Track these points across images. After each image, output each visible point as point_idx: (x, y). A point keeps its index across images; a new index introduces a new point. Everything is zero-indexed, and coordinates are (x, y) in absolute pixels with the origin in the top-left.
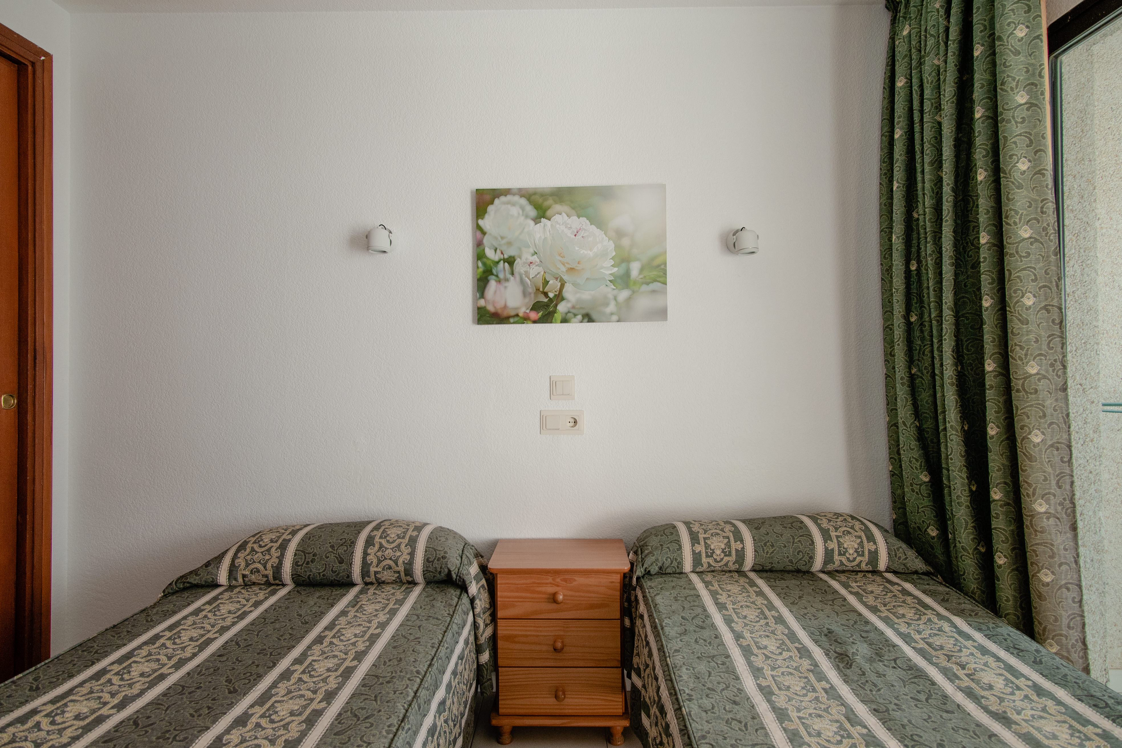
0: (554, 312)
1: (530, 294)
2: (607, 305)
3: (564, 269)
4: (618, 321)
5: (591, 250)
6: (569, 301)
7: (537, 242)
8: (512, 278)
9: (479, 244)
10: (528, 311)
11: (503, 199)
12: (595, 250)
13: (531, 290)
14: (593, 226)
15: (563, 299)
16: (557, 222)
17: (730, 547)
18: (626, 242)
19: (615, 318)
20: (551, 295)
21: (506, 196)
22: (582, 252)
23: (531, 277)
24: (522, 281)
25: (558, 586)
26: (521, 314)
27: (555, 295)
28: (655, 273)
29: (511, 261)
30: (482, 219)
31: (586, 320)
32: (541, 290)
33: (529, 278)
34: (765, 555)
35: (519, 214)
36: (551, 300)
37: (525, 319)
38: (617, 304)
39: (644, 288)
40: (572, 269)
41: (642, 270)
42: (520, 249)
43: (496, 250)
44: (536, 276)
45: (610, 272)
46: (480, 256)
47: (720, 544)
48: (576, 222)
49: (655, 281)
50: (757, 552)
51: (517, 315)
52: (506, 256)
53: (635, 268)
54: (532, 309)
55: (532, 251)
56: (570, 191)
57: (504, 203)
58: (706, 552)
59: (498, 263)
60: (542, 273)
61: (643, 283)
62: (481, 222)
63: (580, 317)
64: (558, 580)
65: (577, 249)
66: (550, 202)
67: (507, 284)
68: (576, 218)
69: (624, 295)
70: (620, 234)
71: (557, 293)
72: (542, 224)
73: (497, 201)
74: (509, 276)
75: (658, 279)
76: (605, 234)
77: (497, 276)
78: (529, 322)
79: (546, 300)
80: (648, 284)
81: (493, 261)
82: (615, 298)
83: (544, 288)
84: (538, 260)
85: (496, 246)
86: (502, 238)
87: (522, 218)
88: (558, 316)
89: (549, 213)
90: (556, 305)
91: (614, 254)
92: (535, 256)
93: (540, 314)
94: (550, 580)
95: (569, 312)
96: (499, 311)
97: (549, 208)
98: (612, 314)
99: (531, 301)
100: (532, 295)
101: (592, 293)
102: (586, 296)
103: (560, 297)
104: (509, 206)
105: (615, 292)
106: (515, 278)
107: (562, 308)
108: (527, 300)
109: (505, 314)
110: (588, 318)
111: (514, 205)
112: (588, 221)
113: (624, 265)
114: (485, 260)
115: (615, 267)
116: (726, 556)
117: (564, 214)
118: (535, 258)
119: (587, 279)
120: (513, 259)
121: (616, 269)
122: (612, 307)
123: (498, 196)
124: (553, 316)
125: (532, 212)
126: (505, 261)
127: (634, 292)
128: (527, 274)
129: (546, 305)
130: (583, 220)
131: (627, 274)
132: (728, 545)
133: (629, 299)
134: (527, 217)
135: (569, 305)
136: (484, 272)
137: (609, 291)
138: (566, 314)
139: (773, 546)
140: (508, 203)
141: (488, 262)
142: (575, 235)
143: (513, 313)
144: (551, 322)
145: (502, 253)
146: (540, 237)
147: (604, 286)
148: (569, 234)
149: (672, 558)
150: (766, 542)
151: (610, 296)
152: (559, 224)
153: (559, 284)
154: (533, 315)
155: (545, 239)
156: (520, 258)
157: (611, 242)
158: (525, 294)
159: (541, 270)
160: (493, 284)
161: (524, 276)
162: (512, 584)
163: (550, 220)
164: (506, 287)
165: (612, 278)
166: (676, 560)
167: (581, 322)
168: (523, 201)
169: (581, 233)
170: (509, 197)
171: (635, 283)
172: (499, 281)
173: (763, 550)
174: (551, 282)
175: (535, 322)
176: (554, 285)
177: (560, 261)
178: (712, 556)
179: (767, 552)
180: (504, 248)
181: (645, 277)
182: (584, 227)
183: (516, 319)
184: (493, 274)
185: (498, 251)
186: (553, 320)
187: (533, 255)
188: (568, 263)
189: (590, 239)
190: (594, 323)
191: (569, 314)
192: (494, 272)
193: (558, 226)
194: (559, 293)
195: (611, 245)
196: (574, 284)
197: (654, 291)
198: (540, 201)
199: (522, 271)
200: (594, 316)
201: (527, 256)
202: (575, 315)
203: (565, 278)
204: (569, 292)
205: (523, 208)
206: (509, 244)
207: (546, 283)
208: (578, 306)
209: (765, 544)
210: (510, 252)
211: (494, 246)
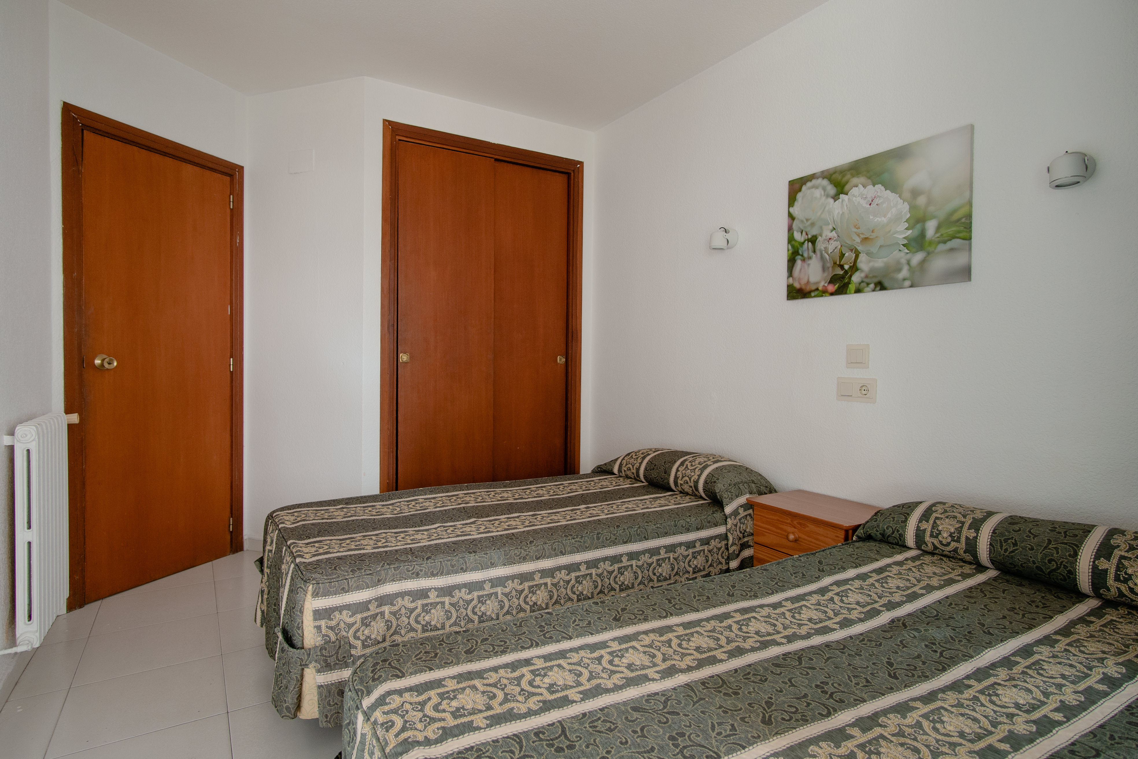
0: (849, 283)
1: (829, 268)
2: (899, 270)
3: (858, 240)
4: (912, 286)
5: (885, 216)
6: (862, 271)
7: (835, 218)
8: (814, 255)
9: (790, 229)
10: (826, 285)
11: (809, 184)
12: (889, 215)
13: (829, 265)
14: (888, 192)
15: (857, 269)
16: (854, 196)
17: (960, 532)
18: (921, 201)
19: (907, 283)
20: (846, 267)
21: (811, 181)
22: (876, 220)
23: (829, 253)
24: (822, 258)
25: (795, 528)
26: (820, 288)
27: (850, 267)
28: (954, 229)
29: (813, 240)
30: (792, 207)
31: (878, 288)
32: (838, 263)
33: (828, 254)
34: (1002, 552)
35: (821, 195)
36: (846, 272)
37: (823, 293)
38: (911, 269)
39: (941, 247)
40: (866, 239)
41: (938, 228)
42: (821, 227)
43: (802, 233)
44: (834, 250)
45: (904, 236)
46: (791, 239)
47: (949, 527)
48: (871, 191)
49: (953, 237)
50: (993, 547)
51: (817, 289)
52: (810, 236)
53: (931, 227)
54: (830, 282)
55: (831, 227)
56: (867, 161)
57: (809, 188)
58: (932, 532)
59: (803, 243)
60: (839, 247)
61: (939, 242)
62: (791, 210)
63: (872, 286)
64: (795, 522)
65: (871, 217)
66: (848, 176)
67: (810, 262)
68: (871, 186)
69: (919, 257)
70: (915, 193)
71: (852, 265)
72: (840, 200)
73: (804, 188)
74: (811, 254)
75: (957, 236)
76: (900, 197)
77: (802, 256)
78: (827, 294)
79: (841, 272)
80: (945, 242)
81: (799, 242)
82: (908, 263)
83: (841, 259)
84: (836, 235)
85: (802, 228)
86: (807, 220)
87: (824, 198)
88: (852, 287)
89: (847, 188)
90: (851, 276)
91: (908, 216)
92: (834, 232)
93: (837, 286)
94: (789, 521)
95: (862, 282)
96: (803, 287)
97: (847, 182)
98: (904, 280)
99: (828, 275)
100: (830, 269)
101: (885, 260)
102: (879, 263)
103: (854, 268)
104: (813, 190)
105: (908, 256)
106: (816, 255)
107: (856, 278)
108: (826, 274)
109: (808, 289)
110: (881, 286)
111: (816, 187)
112: (883, 187)
113: (919, 226)
114: (793, 242)
115: (908, 230)
116: (953, 540)
117: (860, 186)
118: (834, 234)
119: (881, 246)
120: (815, 238)
121: (910, 232)
122: (905, 273)
123: (805, 183)
124: (848, 287)
125: (831, 190)
126: (809, 240)
127: (929, 253)
128: (826, 249)
129: (843, 277)
130: (879, 187)
131: (922, 235)
132: (959, 530)
133: (923, 262)
134: (827, 196)
135: (863, 275)
136: (793, 253)
137: (901, 255)
138: (860, 284)
139: (1015, 544)
140: (813, 187)
141: (796, 244)
142: (870, 205)
143: (814, 288)
144: (846, 293)
145: (807, 234)
146: (839, 213)
147: (898, 250)
148: (864, 204)
149: (894, 528)
150: (1009, 539)
151: (903, 261)
152: (856, 197)
153: (854, 256)
154: (831, 288)
155: (843, 213)
156: (821, 236)
157: (906, 203)
158: (824, 269)
159: (838, 244)
160: (799, 262)
161: (824, 252)
162: (764, 517)
163: (847, 194)
164: (809, 265)
165: (905, 242)
166: (898, 531)
167: (874, 290)
168: (825, 182)
169: (876, 201)
170: (814, 182)
171: (931, 243)
172: (803, 260)
173: (1001, 546)
174: (847, 255)
175: (832, 294)
176: (849, 255)
177: (856, 233)
178: (937, 537)
179: (1006, 550)
180: (808, 230)
181: (942, 235)
182: (879, 194)
183: (816, 293)
184: (799, 255)
185: (804, 233)
186: (848, 291)
187: (832, 231)
188: (862, 234)
189: (884, 206)
190: (888, 291)
191: (862, 284)
192: (800, 252)
193: (854, 198)
194: (854, 264)
195: (906, 207)
196: (868, 254)
197: (952, 250)
198: (840, 178)
199: (823, 248)
200: (886, 284)
201: (827, 233)
202: (868, 284)
203: (859, 248)
204: (864, 263)
205: (824, 189)
206: (813, 224)
207: (842, 255)
208: (871, 275)
209: (1006, 541)
210: (814, 232)
211: (800, 229)
